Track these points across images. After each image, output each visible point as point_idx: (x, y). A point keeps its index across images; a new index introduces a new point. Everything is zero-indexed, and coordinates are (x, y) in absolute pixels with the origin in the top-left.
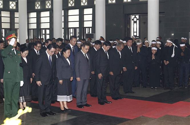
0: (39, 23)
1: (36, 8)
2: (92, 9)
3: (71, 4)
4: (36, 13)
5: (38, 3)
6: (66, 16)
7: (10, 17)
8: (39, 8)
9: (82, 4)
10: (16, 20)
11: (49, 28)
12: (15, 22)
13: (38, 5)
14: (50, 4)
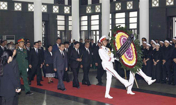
0: (89, 25)
1: (87, 12)
2: (137, 12)
3: (118, 8)
4: (87, 17)
5: (89, 8)
6: (114, 19)
7: (65, 20)
8: (90, 12)
9: (128, 8)
10: (70, 23)
11: (98, 29)
12: (69, 25)
13: (88, 10)
14: (99, 8)
